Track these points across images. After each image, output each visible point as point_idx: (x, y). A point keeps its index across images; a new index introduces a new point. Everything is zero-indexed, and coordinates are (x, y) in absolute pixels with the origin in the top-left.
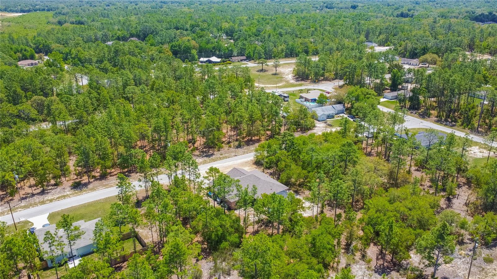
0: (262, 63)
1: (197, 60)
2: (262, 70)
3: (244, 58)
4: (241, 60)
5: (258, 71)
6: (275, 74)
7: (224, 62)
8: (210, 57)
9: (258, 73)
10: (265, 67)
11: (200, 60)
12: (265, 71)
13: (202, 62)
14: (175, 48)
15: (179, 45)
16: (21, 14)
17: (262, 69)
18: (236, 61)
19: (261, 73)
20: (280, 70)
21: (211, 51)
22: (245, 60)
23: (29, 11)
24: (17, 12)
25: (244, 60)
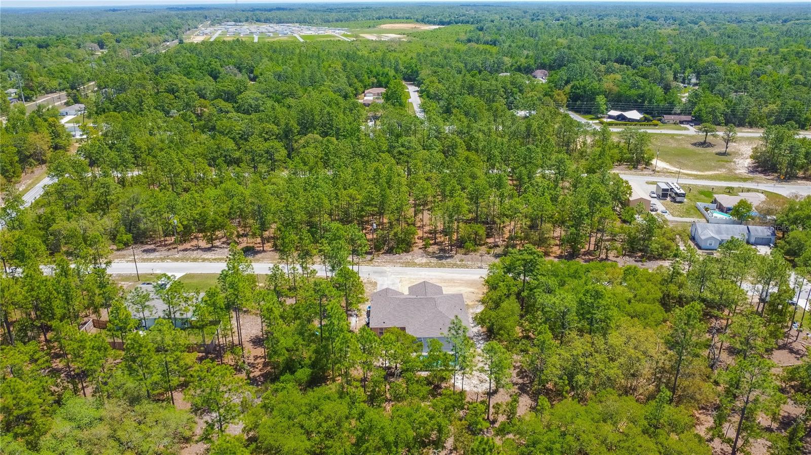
0: (707, 132)
1: (602, 113)
2: (704, 144)
3: (689, 118)
4: (681, 122)
5: (695, 144)
6: (724, 154)
7: (648, 120)
8: (625, 110)
9: (694, 148)
10: (710, 139)
11: (609, 113)
12: (710, 145)
13: (610, 117)
14: (578, 91)
15: (584, 87)
16: (437, 27)
17: (705, 141)
18: (671, 122)
19: (700, 150)
20: (733, 146)
21: (636, 101)
22: (688, 122)
23: (449, 23)
24: (434, 24)
25: (686, 121)
